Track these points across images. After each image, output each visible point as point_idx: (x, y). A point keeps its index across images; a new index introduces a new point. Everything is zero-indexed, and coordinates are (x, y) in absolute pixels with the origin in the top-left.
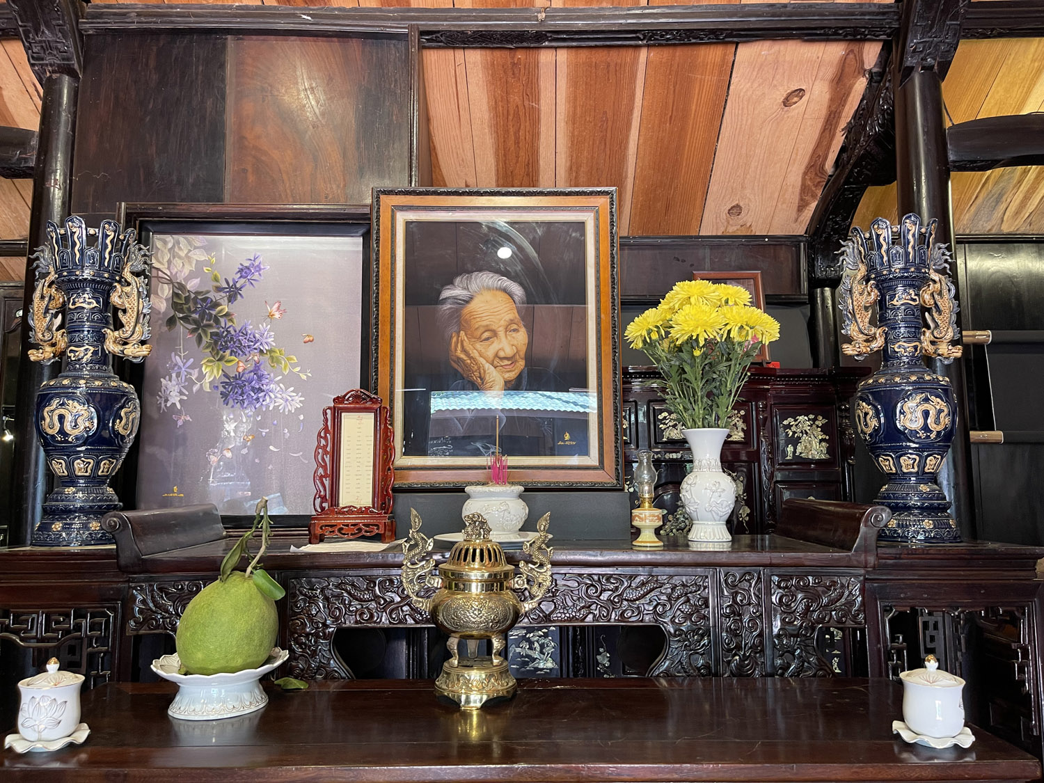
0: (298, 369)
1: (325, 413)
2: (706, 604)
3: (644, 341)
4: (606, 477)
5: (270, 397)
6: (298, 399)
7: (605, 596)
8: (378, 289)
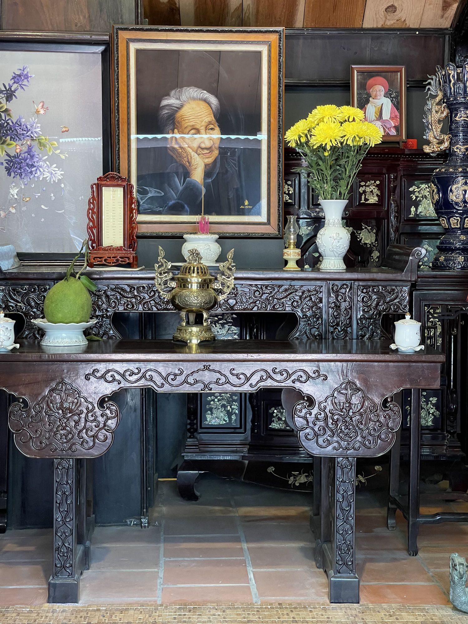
0: (58, 151)
1: (92, 188)
2: (321, 301)
3: (297, 143)
4: (272, 230)
5: (40, 171)
6: (59, 173)
7: (264, 297)
8: (118, 100)
